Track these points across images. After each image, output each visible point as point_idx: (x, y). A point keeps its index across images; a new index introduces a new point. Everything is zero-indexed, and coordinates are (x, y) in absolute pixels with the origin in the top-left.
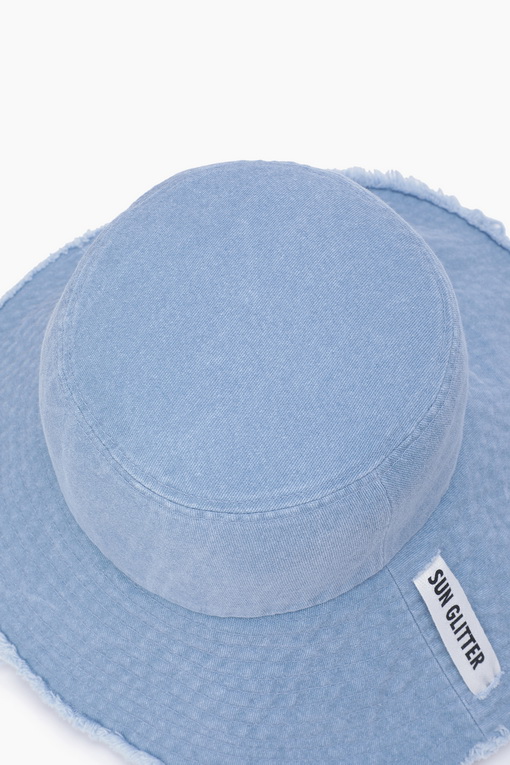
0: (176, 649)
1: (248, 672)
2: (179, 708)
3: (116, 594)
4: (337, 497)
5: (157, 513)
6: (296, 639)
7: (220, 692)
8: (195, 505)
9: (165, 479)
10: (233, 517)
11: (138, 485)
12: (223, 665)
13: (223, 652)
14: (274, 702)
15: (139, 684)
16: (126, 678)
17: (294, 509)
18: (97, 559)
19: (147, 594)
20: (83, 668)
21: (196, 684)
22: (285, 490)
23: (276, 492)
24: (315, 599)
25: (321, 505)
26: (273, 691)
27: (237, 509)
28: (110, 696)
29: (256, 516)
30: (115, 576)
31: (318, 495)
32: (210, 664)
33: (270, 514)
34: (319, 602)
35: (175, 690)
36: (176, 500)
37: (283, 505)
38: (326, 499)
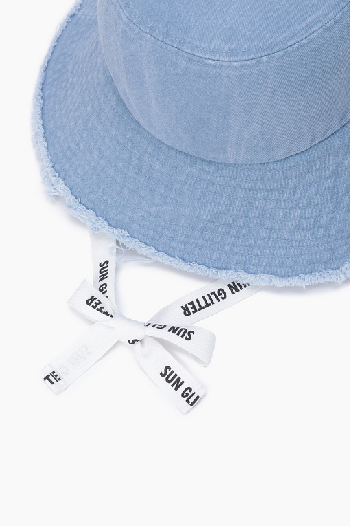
0: (260, 196)
1: (312, 191)
2: (275, 235)
3: (209, 177)
4: (344, 13)
5: (228, 77)
6: (336, 156)
7: (298, 212)
8: (253, 56)
9: (226, 47)
10: (281, 53)
11: (209, 61)
12: (294, 193)
13: (292, 183)
14: (335, 207)
15: (243, 232)
16: (233, 232)
17: (319, 31)
18: (187, 161)
19: (229, 165)
20: (203, 239)
21: (281, 213)
22: (309, 20)
23: (303, 24)
24: (341, 120)
25: (335, 23)
26: (332, 198)
27: (282, 46)
28: (227, 248)
29: (296, 46)
30: (204, 165)
31: (332, 16)
32: (286, 196)
33: (305, 41)
34: (344, 123)
35: (268, 224)
36: (239, 58)
37: (311, 31)
38: (338, 16)
